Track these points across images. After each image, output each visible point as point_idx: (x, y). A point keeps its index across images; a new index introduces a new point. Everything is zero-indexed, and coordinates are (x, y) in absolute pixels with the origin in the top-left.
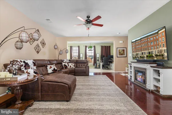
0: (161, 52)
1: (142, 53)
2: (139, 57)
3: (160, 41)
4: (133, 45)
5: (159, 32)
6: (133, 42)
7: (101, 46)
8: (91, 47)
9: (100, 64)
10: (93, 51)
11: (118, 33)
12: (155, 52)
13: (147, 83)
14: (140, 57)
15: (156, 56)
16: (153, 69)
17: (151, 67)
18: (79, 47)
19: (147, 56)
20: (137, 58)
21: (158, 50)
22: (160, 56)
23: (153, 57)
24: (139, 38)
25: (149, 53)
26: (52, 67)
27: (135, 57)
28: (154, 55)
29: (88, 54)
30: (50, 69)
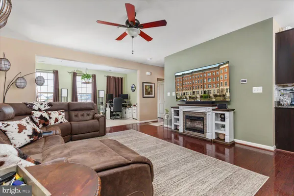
0: (222, 92)
1: (194, 92)
2: (188, 97)
3: (221, 79)
4: (178, 80)
5: (221, 67)
6: (177, 76)
7: (108, 77)
8: (88, 76)
9: (106, 110)
10: (90, 86)
11: (149, 59)
12: (213, 91)
13: (207, 131)
14: (190, 97)
15: (215, 96)
16: (216, 113)
17: (213, 110)
18: (56, 73)
19: (201, 97)
20: (185, 100)
21: (218, 89)
22: (220, 96)
23: (210, 97)
24: (190, 71)
25: (205, 92)
26: (25, 128)
27: (181, 98)
28: (211, 95)
29: (79, 90)
30: (19, 132)
